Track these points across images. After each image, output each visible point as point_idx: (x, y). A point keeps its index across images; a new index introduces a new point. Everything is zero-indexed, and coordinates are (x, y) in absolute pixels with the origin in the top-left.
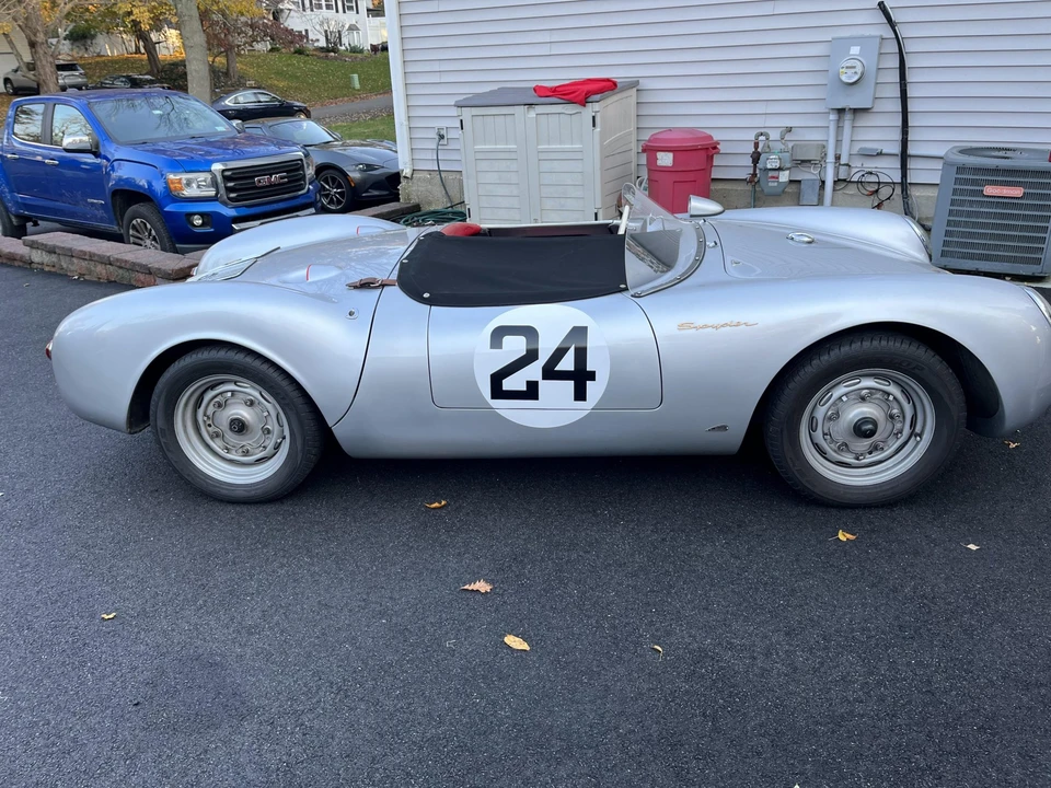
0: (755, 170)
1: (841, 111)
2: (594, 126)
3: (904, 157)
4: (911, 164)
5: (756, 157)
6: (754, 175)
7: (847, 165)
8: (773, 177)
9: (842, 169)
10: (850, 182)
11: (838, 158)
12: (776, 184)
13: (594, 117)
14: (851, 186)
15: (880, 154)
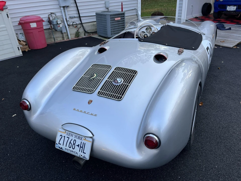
0: (51, 26)
1: (64, 7)
2: (8, 17)
3: (80, 17)
4: (82, 19)
5: (50, 22)
6: (51, 27)
7: (69, 21)
8: (59, 26)
9: (68, 22)
10: (70, 25)
11: (66, 19)
12: (60, 28)
13: (7, 14)
14: (71, 26)
15: (75, 17)
